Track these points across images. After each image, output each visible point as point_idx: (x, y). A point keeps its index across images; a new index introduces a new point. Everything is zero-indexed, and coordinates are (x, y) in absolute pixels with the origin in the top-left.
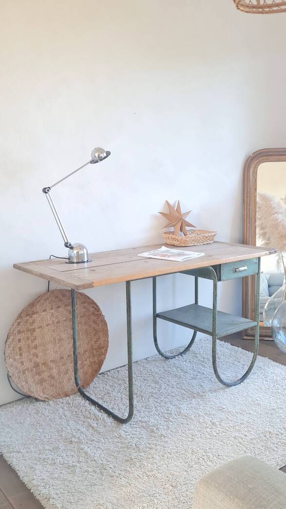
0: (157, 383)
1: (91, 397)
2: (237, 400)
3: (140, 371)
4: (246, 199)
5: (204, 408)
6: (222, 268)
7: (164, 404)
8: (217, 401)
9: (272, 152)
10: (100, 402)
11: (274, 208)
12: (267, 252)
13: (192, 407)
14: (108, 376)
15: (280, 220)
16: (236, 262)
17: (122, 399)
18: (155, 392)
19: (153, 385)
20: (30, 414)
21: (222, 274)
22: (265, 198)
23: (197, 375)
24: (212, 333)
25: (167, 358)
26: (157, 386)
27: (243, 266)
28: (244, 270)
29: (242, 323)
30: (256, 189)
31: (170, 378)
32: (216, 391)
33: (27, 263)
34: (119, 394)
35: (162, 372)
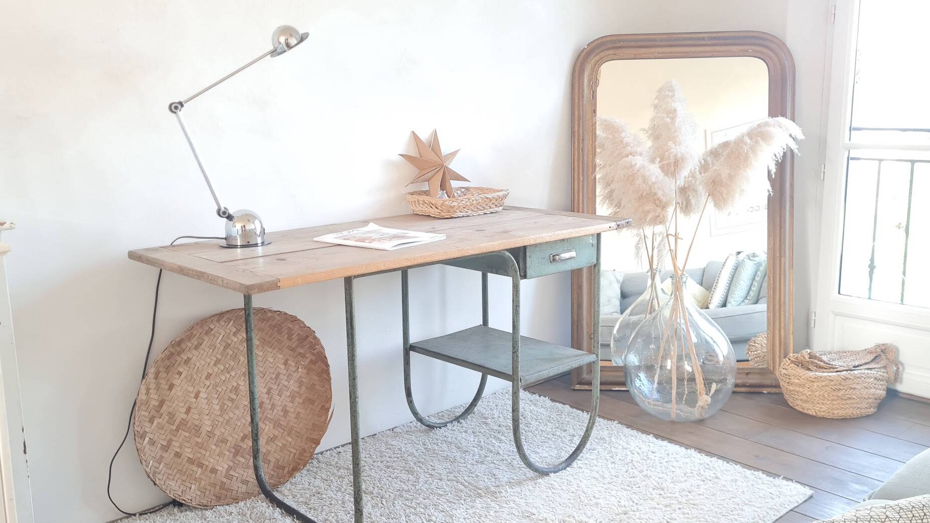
0: (410, 472)
1: (285, 502)
2: (558, 499)
3: (381, 452)
4: (576, 129)
5: (497, 514)
6: (528, 254)
7: (422, 510)
8: (522, 502)
9: (623, 41)
10: (302, 510)
11: (627, 145)
12: (613, 224)
13: (474, 513)
14: (319, 462)
15: (638, 166)
16: (556, 242)
17: (343, 503)
18: (406, 488)
19: (404, 476)
21: (528, 265)
22: (610, 127)
23: (486, 456)
24: (512, 377)
25: (431, 427)
26: (411, 477)
27: (569, 251)
28: (571, 258)
29: (569, 357)
30: (595, 111)
31: (436, 463)
32: (520, 483)
33: (155, 250)
34: (339, 494)
35: (421, 453)
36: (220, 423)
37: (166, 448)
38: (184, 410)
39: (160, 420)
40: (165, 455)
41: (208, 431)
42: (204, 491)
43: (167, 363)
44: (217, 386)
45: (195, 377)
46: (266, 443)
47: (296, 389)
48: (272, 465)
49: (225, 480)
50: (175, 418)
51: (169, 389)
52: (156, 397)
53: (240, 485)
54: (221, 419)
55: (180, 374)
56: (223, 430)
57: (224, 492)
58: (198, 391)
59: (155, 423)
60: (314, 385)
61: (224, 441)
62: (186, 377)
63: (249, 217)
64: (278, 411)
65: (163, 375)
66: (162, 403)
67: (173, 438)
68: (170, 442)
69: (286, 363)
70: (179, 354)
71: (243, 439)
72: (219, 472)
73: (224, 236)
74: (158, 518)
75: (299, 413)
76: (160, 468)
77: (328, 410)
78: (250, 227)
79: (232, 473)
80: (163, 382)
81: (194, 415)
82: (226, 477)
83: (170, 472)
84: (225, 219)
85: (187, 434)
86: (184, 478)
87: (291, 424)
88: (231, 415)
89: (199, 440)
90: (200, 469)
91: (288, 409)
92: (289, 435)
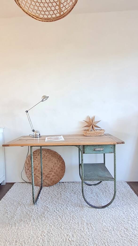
38: (36, 166)
46: (52, 176)
47: (59, 167)
58: (39, 163)
60: (63, 167)
62: (37, 160)
69: (57, 161)
70: (35, 156)
75: (59, 172)
79: (44, 180)
81: (38, 168)
85: (37, 171)
87: (58, 174)
89: (39, 173)
92: (57, 176)
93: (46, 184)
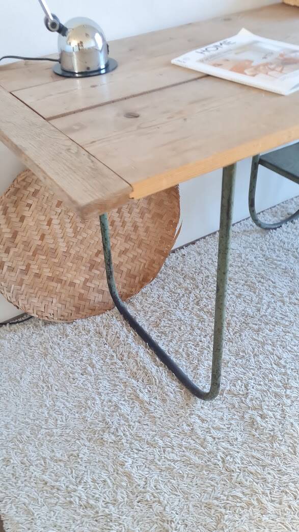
0: (252, 288)
1: (137, 321)
10: (154, 336)
20: (32, 357)
34: (187, 313)
35: (261, 262)
36: (75, 244)
37: (26, 271)
38: (38, 238)
39: (16, 250)
40: (26, 278)
41: (64, 252)
42: (64, 303)
43: (15, 198)
44: (68, 212)
45: (45, 206)
46: (119, 256)
47: (145, 206)
48: (124, 275)
49: (83, 291)
50: (30, 246)
51: (20, 221)
52: (8, 230)
53: (97, 295)
54: (75, 240)
55: (30, 206)
56: (78, 249)
57: (83, 303)
58: (50, 218)
59: (11, 253)
61: (79, 258)
62: (36, 208)
63: (88, 29)
64: (129, 227)
65: (11, 209)
66: (15, 234)
67: (31, 262)
68: (28, 266)
70: (25, 188)
71: (97, 255)
72: (77, 286)
73: (58, 58)
74: (26, 331)
75: (148, 227)
76: (22, 290)
77: (176, 224)
78: (88, 44)
79: (88, 284)
80: (13, 216)
81: (49, 240)
82: (83, 288)
83: (32, 291)
84: (56, 34)
85: (44, 257)
86: (46, 294)
87: (141, 237)
88: (85, 235)
89: (56, 260)
90: (59, 285)
91: (138, 224)
92: (139, 247)
93: (100, 298)
